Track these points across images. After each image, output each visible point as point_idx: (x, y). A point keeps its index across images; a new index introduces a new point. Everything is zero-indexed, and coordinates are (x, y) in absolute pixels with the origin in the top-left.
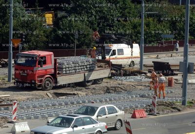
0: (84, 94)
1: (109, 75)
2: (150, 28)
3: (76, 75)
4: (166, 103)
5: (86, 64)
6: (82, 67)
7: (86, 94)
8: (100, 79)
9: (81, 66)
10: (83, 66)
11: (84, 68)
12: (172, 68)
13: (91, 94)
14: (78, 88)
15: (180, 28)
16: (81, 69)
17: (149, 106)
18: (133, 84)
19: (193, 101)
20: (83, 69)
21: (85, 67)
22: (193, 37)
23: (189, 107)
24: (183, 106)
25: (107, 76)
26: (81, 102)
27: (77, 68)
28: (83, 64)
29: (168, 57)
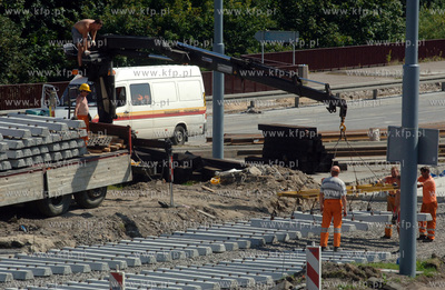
0: (50, 242)
1: (127, 176)
2: (204, 10)
3: (18, 178)
4: (348, 269)
5: (49, 140)
6: (37, 151)
7: (57, 244)
8: (97, 190)
9: (32, 148)
10: (40, 146)
11: (42, 155)
12: (328, 145)
13: (73, 243)
14: (24, 222)
15: (306, 8)
16: (34, 157)
17: (290, 280)
18: (206, 204)
19: (436, 261)
20: (39, 159)
21: (45, 150)
22: (350, 39)
23: (426, 282)
24: (404, 279)
25: (120, 181)
26: (48, 272)
27: (20, 154)
28: (40, 141)
29: (286, 107)
